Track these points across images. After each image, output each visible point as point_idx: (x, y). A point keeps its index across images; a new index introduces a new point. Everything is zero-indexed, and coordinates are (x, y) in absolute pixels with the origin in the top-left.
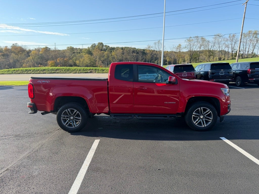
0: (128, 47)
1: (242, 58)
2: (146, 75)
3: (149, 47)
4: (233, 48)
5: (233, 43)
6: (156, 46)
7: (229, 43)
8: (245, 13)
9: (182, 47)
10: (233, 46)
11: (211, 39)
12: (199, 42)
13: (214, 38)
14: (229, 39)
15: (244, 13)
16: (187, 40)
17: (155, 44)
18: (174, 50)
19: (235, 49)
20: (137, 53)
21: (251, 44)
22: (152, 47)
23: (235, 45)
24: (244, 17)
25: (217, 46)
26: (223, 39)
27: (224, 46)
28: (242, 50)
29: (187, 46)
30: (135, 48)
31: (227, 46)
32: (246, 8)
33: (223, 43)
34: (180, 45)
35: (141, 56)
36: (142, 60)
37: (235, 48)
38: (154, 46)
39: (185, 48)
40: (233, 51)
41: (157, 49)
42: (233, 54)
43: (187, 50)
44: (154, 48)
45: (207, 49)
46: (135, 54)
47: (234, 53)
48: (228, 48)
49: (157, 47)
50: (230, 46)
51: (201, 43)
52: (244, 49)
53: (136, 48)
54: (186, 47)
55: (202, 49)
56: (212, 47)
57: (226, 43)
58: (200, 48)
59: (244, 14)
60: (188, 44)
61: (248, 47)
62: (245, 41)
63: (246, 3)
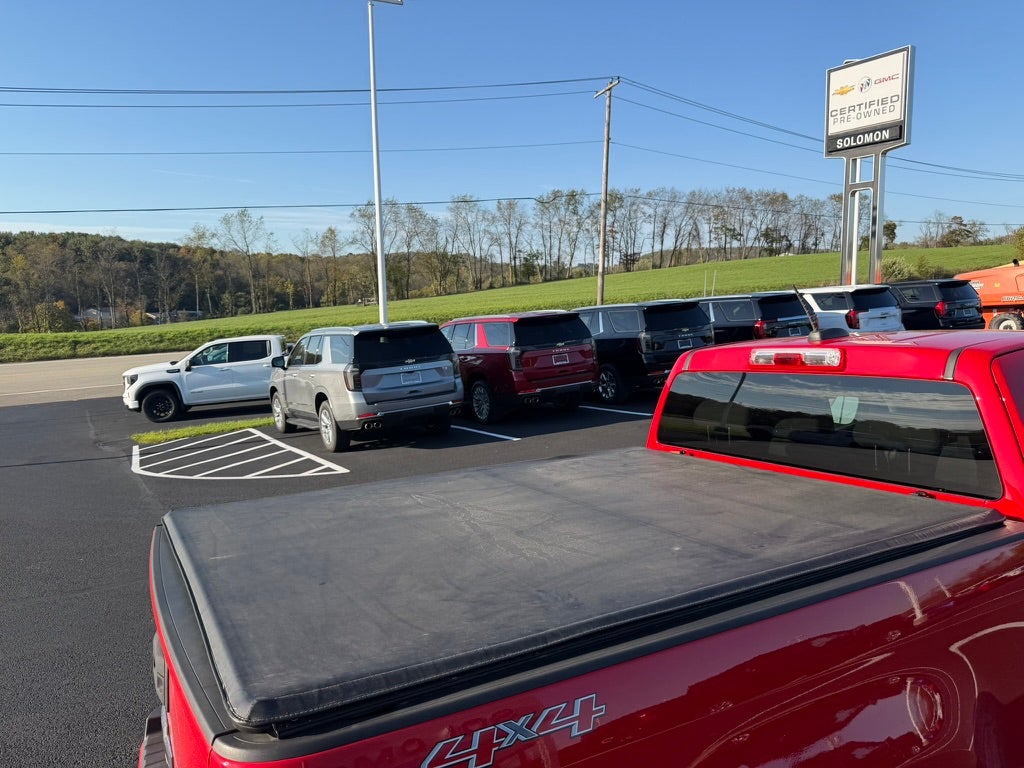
0: (80, 235)
1: (545, 280)
3: (201, 237)
4: (516, 247)
5: (512, 229)
6: (234, 233)
7: (501, 228)
8: (609, 124)
9: (341, 238)
10: (514, 240)
11: (442, 214)
12: (403, 223)
13: (451, 210)
14: (498, 214)
15: (606, 124)
16: (357, 214)
17: (226, 221)
18: (313, 249)
19: (520, 251)
21: (565, 236)
22: (214, 235)
23: (521, 238)
24: (609, 139)
25: (463, 238)
26: (480, 214)
27: (485, 240)
28: (541, 254)
29: (359, 237)
30: (119, 239)
31: (496, 240)
32: (610, 107)
33: (483, 227)
34: (332, 231)
37: (520, 247)
38: (221, 229)
39: (352, 243)
40: (515, 258)
41: (240, 244)
42: (518, 267)
43: (362, 251)
44: (223, 239)
45: (430, 248)
47: (518, 263)
48: (500, 246)
49: (238, 237)
50: (507, 240)
51: (409, 225)
52: (548, 252)
53: (123, 237)
54: (354, 242)
55: (416, 247)
56: (447, 241)
57: (493, 229)
58: (409, 246)
59: (606, 130)
60: (362, 228)
61: (556, 243)
62: (545, 224)
63: (608, 93)
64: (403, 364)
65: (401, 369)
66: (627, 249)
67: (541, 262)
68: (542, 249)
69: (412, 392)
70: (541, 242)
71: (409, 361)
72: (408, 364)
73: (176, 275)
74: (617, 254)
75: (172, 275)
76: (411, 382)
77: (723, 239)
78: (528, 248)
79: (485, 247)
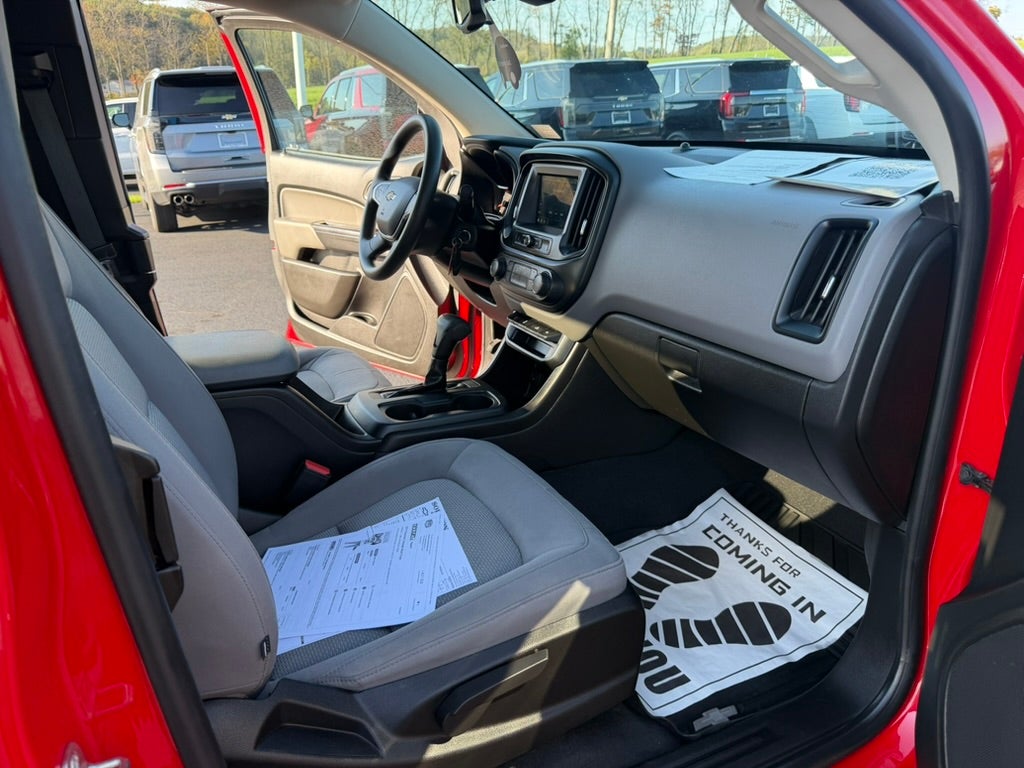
2: (223, 126)
4: (557, 20)
19: (562, 26)
20: (152, 25)
28: (585, 30)
35: (177, 38)
36: (182, 59)
37: (562, 20)
40: (555, 34)
46: (139, 31)
48: (539, 17)
52: (593, 27)
64: (218, 120)
65: (216, 126)
66: (685, 28)
67: (586, 42)
68: (587, 24)
69: (234, 158)
70: (587, 15)
71: (228, 117)
72: (225, 120)
73: (185, 43)
74: (672, 35)
75: (180, 42)
76: (233, 146)
77: (796, 21)
78: (571, 22)
79: (522, 18)
